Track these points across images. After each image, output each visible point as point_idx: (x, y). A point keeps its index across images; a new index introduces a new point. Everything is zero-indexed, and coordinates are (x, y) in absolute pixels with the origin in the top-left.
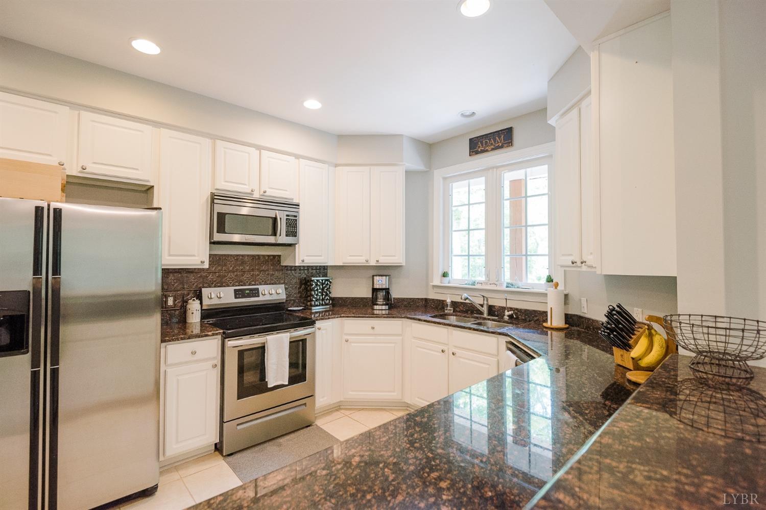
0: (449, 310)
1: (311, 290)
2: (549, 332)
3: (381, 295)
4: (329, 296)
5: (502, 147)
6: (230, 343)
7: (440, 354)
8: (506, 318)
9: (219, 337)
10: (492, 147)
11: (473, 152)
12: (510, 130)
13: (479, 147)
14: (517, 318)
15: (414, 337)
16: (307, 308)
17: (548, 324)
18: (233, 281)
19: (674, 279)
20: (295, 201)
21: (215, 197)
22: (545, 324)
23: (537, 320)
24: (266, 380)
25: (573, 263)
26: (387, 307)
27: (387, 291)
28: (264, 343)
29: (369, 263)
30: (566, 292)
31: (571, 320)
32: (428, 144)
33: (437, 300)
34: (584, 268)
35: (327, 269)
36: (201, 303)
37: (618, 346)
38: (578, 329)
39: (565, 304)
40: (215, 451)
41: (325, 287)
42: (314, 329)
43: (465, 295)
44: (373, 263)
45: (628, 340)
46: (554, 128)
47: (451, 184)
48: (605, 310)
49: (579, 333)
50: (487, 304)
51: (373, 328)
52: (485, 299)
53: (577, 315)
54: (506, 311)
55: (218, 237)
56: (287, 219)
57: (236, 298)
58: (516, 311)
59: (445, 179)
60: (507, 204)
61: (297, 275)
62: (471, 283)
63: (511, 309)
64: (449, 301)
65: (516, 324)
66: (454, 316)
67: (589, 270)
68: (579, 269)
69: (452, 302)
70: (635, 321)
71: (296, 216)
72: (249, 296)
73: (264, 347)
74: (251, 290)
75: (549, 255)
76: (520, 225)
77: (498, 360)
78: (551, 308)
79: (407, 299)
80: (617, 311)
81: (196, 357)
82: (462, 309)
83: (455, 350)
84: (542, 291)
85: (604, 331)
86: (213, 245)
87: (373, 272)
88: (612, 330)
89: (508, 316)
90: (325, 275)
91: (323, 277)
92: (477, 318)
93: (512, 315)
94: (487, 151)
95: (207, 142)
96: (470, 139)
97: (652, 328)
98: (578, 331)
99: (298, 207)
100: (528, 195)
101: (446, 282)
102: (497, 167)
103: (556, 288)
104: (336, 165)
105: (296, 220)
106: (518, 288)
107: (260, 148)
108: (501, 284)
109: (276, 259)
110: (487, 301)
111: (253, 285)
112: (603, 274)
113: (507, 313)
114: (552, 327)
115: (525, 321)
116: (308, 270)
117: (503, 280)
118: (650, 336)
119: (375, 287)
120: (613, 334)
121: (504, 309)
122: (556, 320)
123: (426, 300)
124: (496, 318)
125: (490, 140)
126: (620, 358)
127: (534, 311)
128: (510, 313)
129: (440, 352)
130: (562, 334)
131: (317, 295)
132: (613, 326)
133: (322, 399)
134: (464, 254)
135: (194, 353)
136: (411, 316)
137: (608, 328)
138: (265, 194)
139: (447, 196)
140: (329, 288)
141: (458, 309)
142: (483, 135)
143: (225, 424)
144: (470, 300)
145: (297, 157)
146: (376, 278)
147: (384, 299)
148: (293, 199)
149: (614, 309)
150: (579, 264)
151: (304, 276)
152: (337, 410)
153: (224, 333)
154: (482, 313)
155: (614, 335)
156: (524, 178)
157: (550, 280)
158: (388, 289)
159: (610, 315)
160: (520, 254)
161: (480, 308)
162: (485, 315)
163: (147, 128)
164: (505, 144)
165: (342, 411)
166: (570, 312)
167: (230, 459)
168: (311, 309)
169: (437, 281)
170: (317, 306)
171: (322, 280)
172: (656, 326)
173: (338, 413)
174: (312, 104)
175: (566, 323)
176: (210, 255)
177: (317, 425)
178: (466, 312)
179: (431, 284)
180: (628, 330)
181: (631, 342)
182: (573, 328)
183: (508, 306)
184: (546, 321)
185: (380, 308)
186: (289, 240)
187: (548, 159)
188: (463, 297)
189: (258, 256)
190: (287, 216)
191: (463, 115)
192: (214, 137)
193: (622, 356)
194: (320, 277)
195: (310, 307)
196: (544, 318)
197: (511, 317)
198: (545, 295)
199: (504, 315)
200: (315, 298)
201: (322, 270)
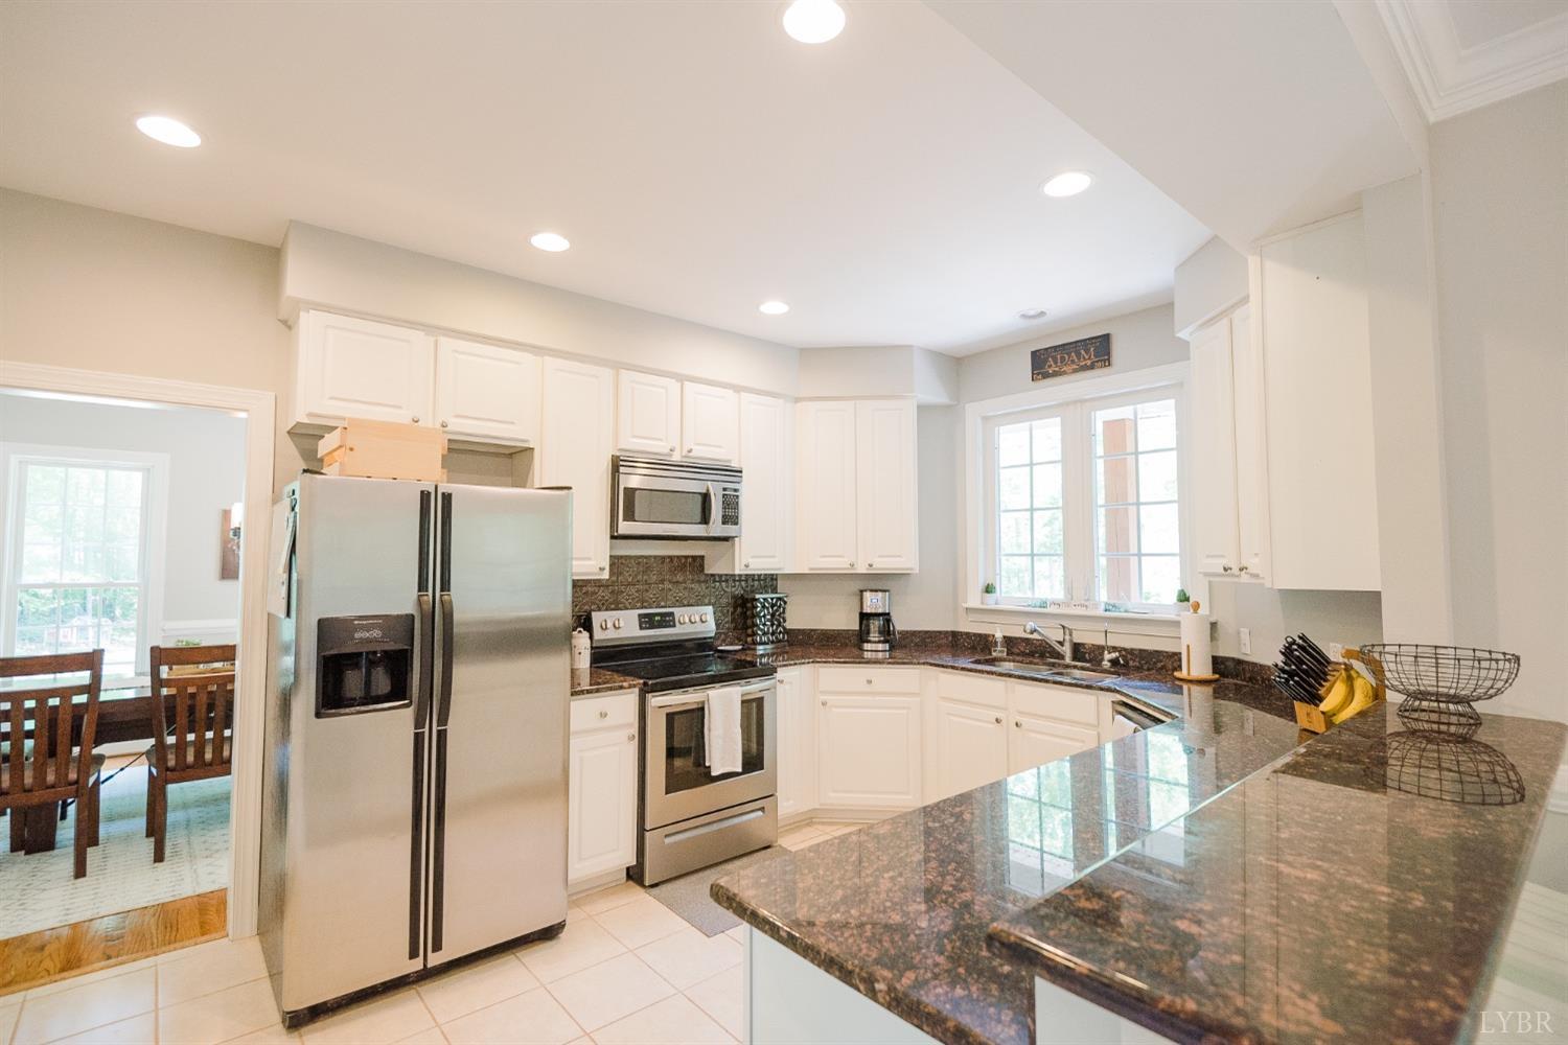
0: (999, 651)
1: (753, 616)
2: (1185, 687)
3: (875, 625)
4: (784, 628)
5: (1092, 367)
6: (656, 701)
7: (991, 726)
8: (1106, 664)
9: (637, 690)
10: (1075, 367)
11: (1038, 374)
12: (1106, 338)
13: (1050, 366)
14: (1126, 665)
15: (943, 698)
16: (749, 647)
17: (1183, 674)
18: (633, 599)
19: (1377, 595)
20: (735, 465)
21: (621, 463)
22: (1176, 674)
23: (1163, 667)
24: (707, 764)
25: (1225, 569)
26: (887, 646)
27: (886, 617)
28: (703, 702)
29: (855, 569)
30: (1213, 620)
31: (1222, 666)
32: (954, 358)
33: (975, 634)
34: (1245, 578)
35: (776, 580)
36: (591, 637)
37: (1302, 700)
38: (1235, 681)
39: (1212, 640)
40: (627, 880)
41: (777, 611)
42: (773, 681)
43: (1031, 625)
44: (862, 569)
45: (1318, 690)
46: (1187, 343)
47: (997, 429)
48: (1281, 645)
49: (1238, 688)
50: (1071, 641)
51: (869, 682)
52: (1067, 632)
53: (1233, 659)
54: (1106, 652)
55: (624, 527)
56: (724, 495)
57: (641, 627)
58: (1124, 653)
59: (985, 419)
60: (1100, 466)
61: (729, 590)
62: (1038, 604)
63: (1115, 649)
64: (999, 635)
65: (1124, 674)
66: (1009, 661)
67: (1254, 581)
68: (1236, 580)
69: (1004, 637)
70: (1329, 662)
71: (736, 490)
72: (660, 625)
73: (702, 709)
74: (662, 615)
75: (1182, 555)
76: (1123, 503)
77: (1099, 734)
78: (1188, 646)
79: (920, 632)
80: (1299, 645)
81: (608, 721)
82: (1022, 649)
83: (1019, 719)
84: (1172, 617)
85: (1279, 677)
86: (614, 541)
87: (860, 585)
88: (1291, 674)
89: (1110, 661)
90: (774, 590)
91: (772, 592)
92: (1053, 665)
93: (1117, 658)
94: (1065, 373)
95: (606, 373)
96: (1034, 354)
97: (1352, 668)
98: (1236, 684)
99: (739, 474)
100: (1140, 450)
101: (990, 602)
102: (1083, 401)
103: (1195, 611)
104: (797, 400)
105: (737, 496)
106: (1126, 611)
107: (682, 379)
108: (1096, 606)
109: (697, 563)
110: (1071, 635)
111: (662, 607)
112: (1276, 587)
113: (1107, 656)
114: (1189, 678)
115: (1139, 669)
116: (746, 581)
117: (1097, 599)
118: (1350, 680)
119: (864, 611)
120: (1293, 680)
121: (1101, 649)
122: (1197, 666)
123: (954, 634)
124: (1088, 665)
125: (1069, 354)
126: (1305, 718)
127: (1157, 651)
128: (1114, 655)
129: (992, 723)
130: (1209, 690)
131: (764, 625)
132: (1293, 667)
133: (788, 804)
134: (1022, 552)
135: (603, 715)
136: (932, 662)
137: (1284, 671)
138: (691, 454)
139: (990, 450)
140: (784, 612)
141: (1016, 650)
142: (1059, 346)
143: (647, 834)
144: (1039, 633)
145: (738, 389)
146: (867, 595)
147: (880, 633)
148: (729, 461)
149: (1294, 642)
150: (1235, 571)
151: (739, 591)
152: (808, 825)
153: (645, 684)
154: (1060, 656)
155: (1295, 682)
156: (1132, 417)
157: (1184, 598)
158: (889, 614)
159: (1288, 651)
160: (1124, 551)
161: (1058, 647)
162: (1068, 660)
163: (527, 358)
164: (1097, 362)
165: (816, 826)
166: (1222, 653)
167: (655, 891)
168: (755, 649)
169: (974, 600)
170: (765, 643)
171: (772, 599)
172: (1357, 665)
173: (809, 829)
174: (774, 307)
175: (1214, 672)
176: (611, 556)
177: (780, 846)
178: (1032, 654)
179: (965, 605)
180: (1316, 673)
181: (1322, 692)
182: (1226, 680)
183: (1109, 644)
184: (1180, 668)
185: (875, 647)
186: (729, 530)
187: (1176, 389)
188: (1028, 628)
189: (671, 557)
190: (725, 489)
191: (1024, 316)
192: (618, 366)
193: (1308, 714)
194: (767, 592)
195: (753, 647)
196: (1175, 665)
197: (1114, 662)
198: (1177, 624)
199: (1102, 660)
200: (761, 630)
201: (769, 581)
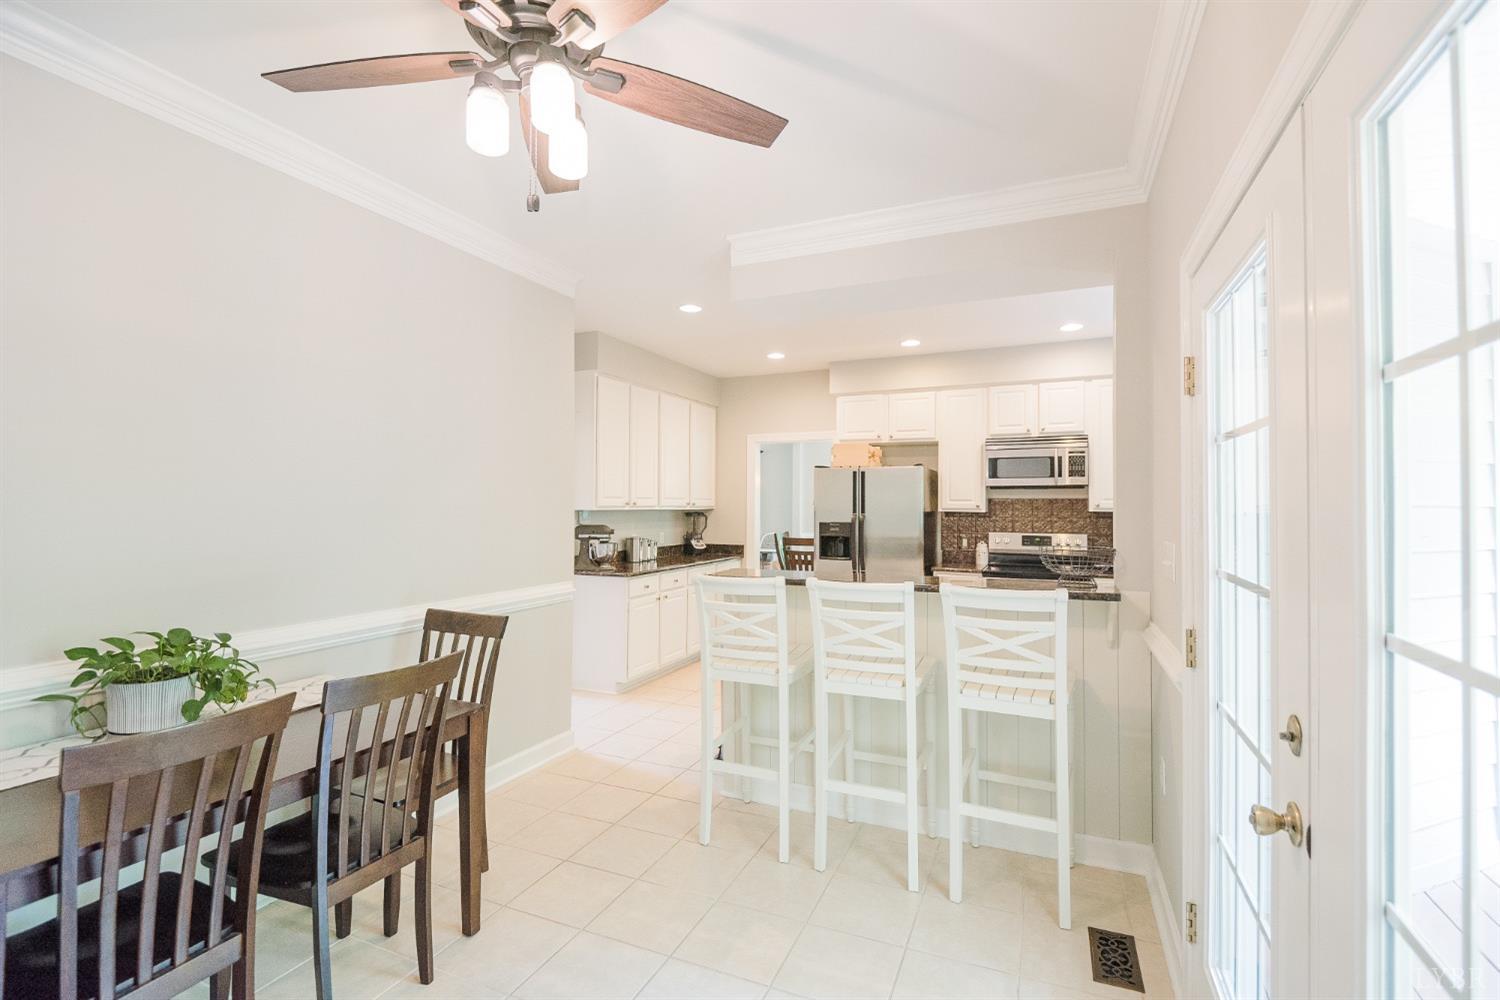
20: (1083, 434)
21: (987, 443)
36: (989, 547)
55: (992, 482)
56: (1070, 457)
57: (1023, 544)
71: (1083, 452)
72: (1039, 544)
74: (1039, 538)
86: (988, 490)
99: (1087, 441)
105: (1084, 457)
107: (1036, 382)
109: (1081, 504)
138: (1044, 431)
148: (1078, 431)
176: (987, 500)
186: (1078, 480)
192: (988, 385)
